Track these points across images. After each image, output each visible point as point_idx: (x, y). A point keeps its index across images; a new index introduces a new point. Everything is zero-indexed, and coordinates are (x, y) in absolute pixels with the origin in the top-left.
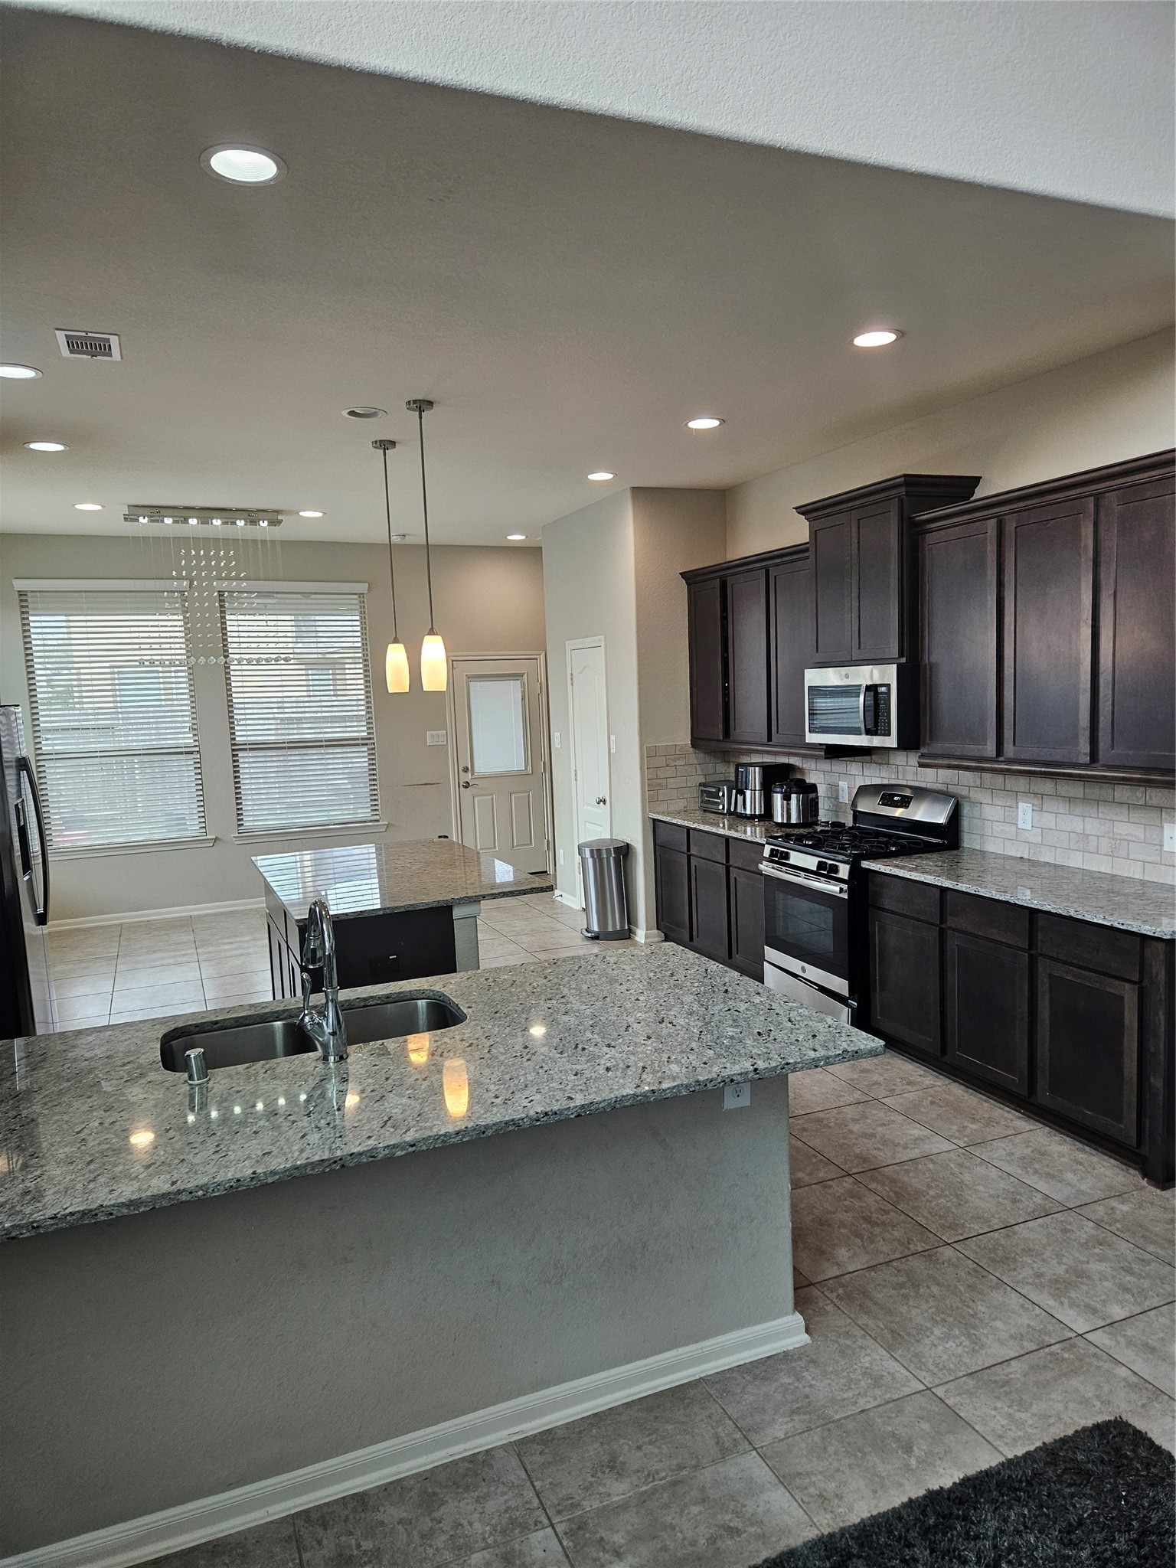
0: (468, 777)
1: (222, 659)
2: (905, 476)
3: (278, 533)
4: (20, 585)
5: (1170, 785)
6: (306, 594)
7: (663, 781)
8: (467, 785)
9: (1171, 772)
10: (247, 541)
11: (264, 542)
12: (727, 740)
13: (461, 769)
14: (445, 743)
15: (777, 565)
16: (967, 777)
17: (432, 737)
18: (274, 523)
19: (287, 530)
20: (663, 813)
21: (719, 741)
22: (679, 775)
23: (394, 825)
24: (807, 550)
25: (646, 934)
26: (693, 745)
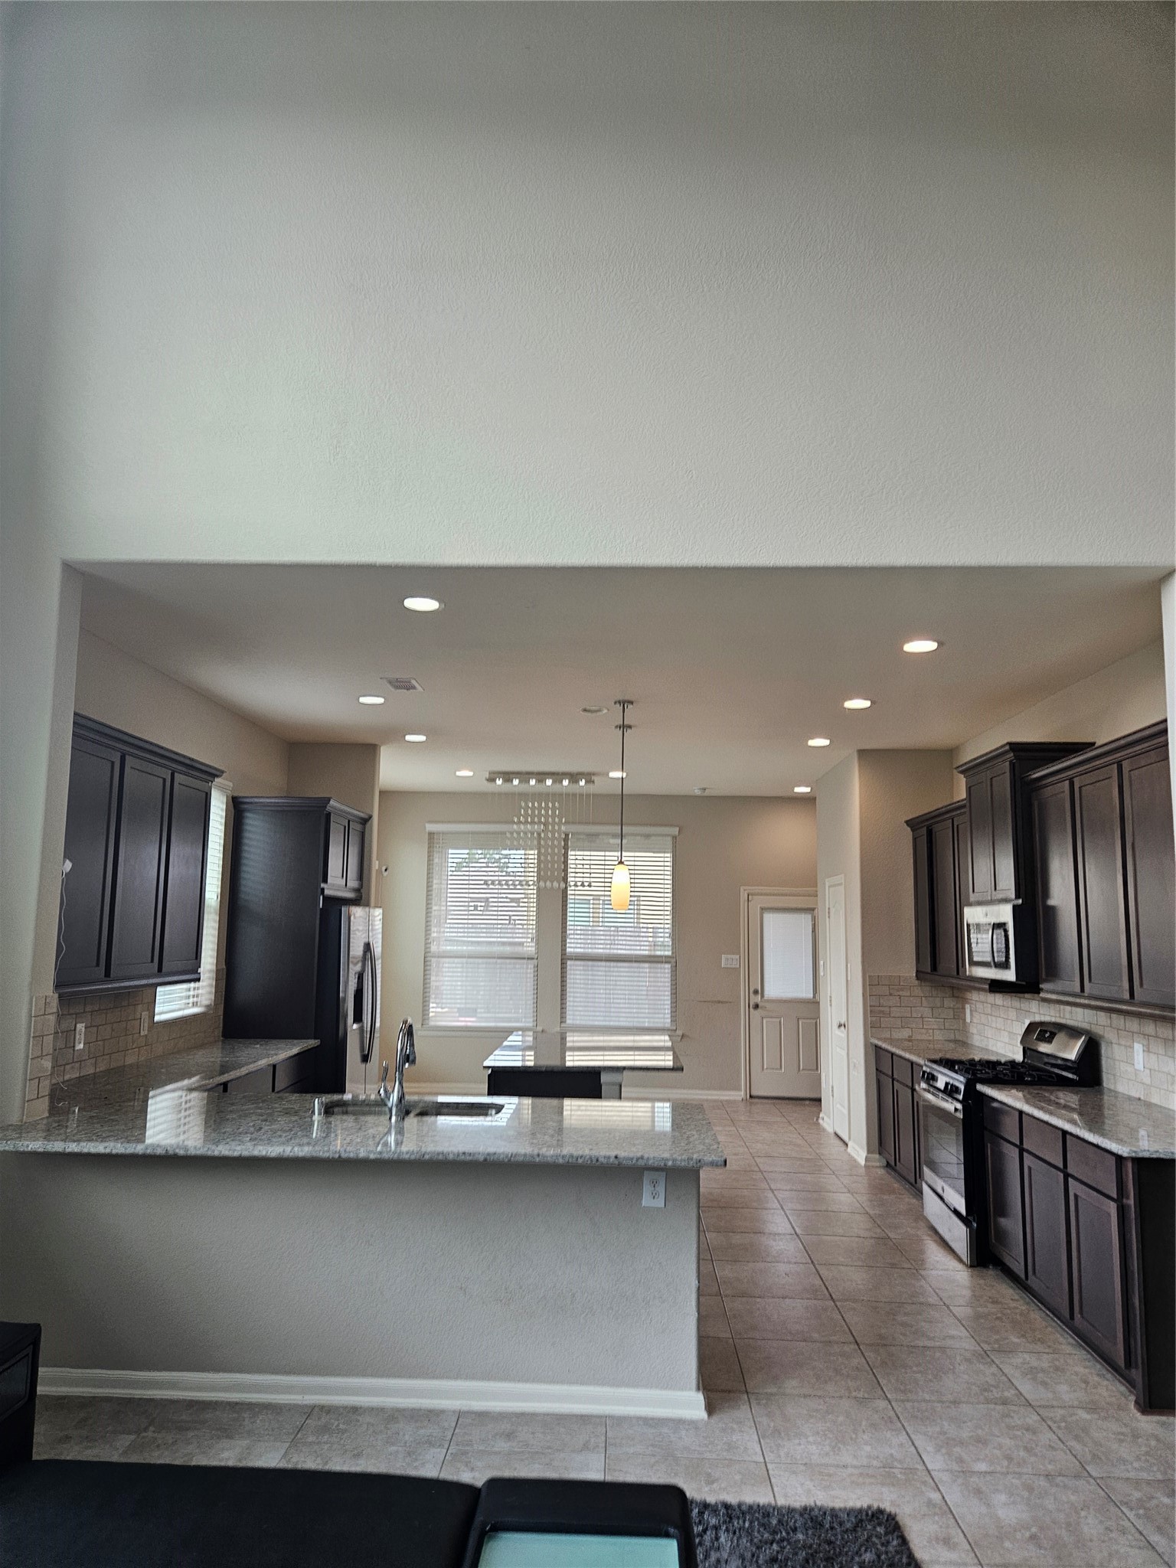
0: (758, 999)
1: (563, 885)
2: (1010, 744)
3: (592, 789)
4: (431, 827)
5: (1172, 1020)
6: (648, 836)
7: (887, 1009)
8: (757, 1006)
9: (1172, 1009)
10: (569, 795)
11: (581, 795)
12: (935, 973)
13: (751, 991)
14: (738, 966)
15: (958, 815)
16: (1102, 1018)
17: (727, 961)
18: (589, 781)
19: (599, 786)
20: (885, 1040)
21: (928, 973)
22: (903, 1005)
23: (688, 1036)
24: (964, 806)
25: (866, 1157)
26: (918, 977)
